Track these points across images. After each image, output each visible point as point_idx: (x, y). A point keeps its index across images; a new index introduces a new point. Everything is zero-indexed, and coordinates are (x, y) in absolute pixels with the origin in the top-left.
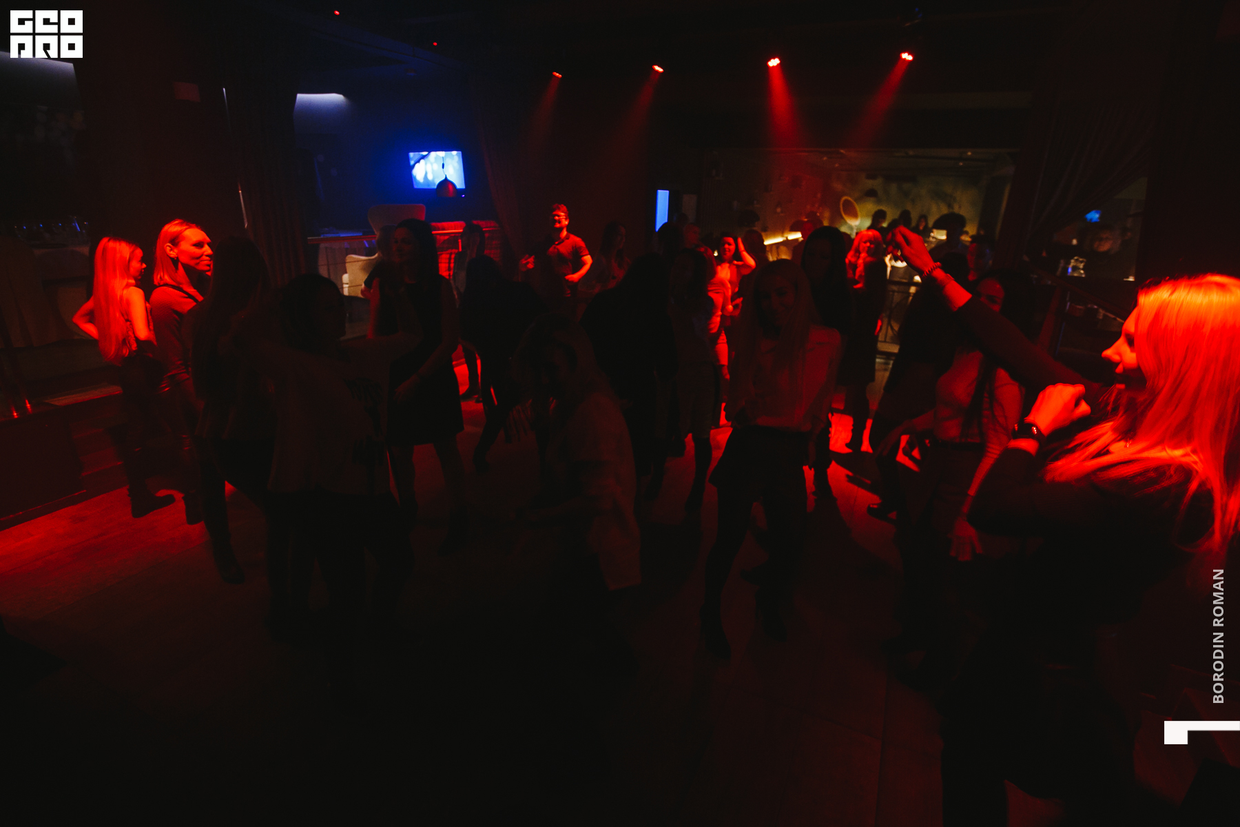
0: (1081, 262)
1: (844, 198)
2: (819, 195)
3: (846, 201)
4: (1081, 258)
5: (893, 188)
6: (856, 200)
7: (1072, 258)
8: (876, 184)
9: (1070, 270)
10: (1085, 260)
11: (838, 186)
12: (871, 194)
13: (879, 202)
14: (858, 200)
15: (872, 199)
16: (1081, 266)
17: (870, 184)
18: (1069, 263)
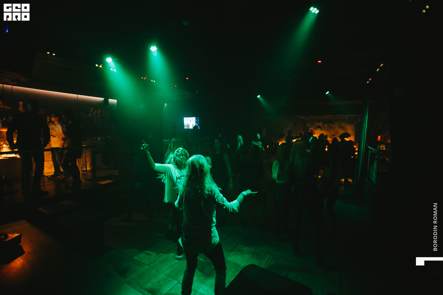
0: (384, 146)
1: (310, 129)
2: (302, 128)
3: (311, 130)
4: (384, 145)
5: (326, 126)
6: (314, 129)
7: (381, 145)
8: (320, 124)
9: (381, 148)
10: (385, 145)
11: (308, 125)
12: (319, 127)
13: (322, 129)
14: (315, 129)
15: (320, 129)
16: (384, 147)
17: (318, 124)
18: (380, 146)
